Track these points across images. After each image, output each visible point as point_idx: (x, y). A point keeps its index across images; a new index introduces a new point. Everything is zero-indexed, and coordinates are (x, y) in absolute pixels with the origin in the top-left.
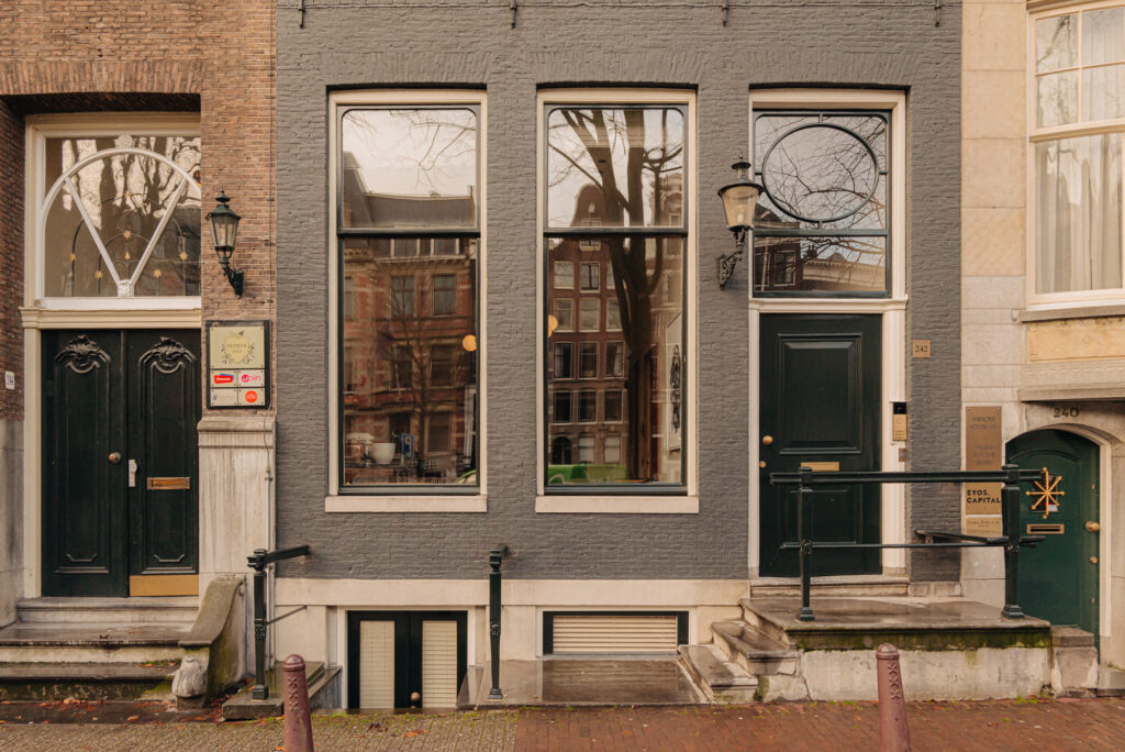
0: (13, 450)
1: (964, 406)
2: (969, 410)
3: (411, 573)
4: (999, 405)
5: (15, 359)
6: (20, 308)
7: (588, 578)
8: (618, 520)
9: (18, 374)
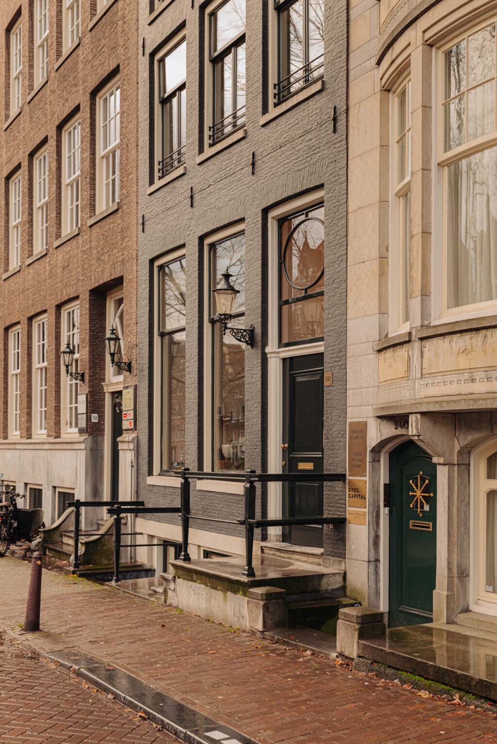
0: (97, 450)
1: (348, 421)
2: (351, 424)
3: (167, 520)
4: (365, 420)
5: (99, 408)
6: (102, 384)
7: (211, 531)
8: (220, 496)
9: (101, 414)
